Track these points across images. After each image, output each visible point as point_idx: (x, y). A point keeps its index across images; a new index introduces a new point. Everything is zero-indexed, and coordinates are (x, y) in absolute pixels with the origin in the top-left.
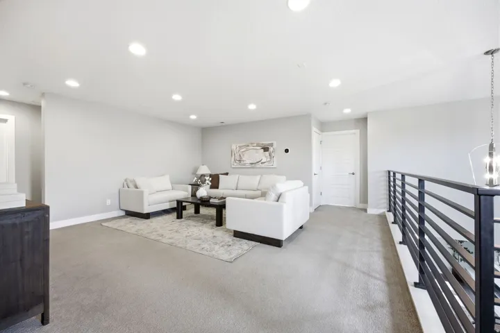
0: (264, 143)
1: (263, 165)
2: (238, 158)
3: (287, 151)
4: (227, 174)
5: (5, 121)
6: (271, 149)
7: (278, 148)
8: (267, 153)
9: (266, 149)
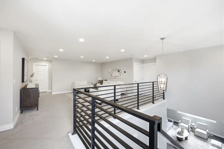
0: (118, 69)
1: (118, 77)
2: (111, 75)
3: (125, 72)
4: (106, 80)
5: (46, 65)
6: (120, 72)
7: (122, 71)
8: (119, 73)
9: (119, 71)
